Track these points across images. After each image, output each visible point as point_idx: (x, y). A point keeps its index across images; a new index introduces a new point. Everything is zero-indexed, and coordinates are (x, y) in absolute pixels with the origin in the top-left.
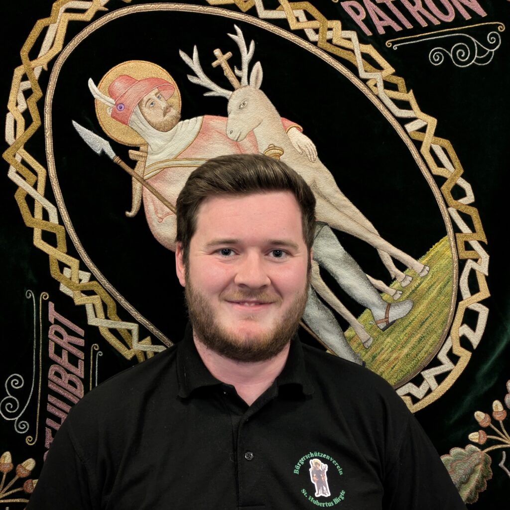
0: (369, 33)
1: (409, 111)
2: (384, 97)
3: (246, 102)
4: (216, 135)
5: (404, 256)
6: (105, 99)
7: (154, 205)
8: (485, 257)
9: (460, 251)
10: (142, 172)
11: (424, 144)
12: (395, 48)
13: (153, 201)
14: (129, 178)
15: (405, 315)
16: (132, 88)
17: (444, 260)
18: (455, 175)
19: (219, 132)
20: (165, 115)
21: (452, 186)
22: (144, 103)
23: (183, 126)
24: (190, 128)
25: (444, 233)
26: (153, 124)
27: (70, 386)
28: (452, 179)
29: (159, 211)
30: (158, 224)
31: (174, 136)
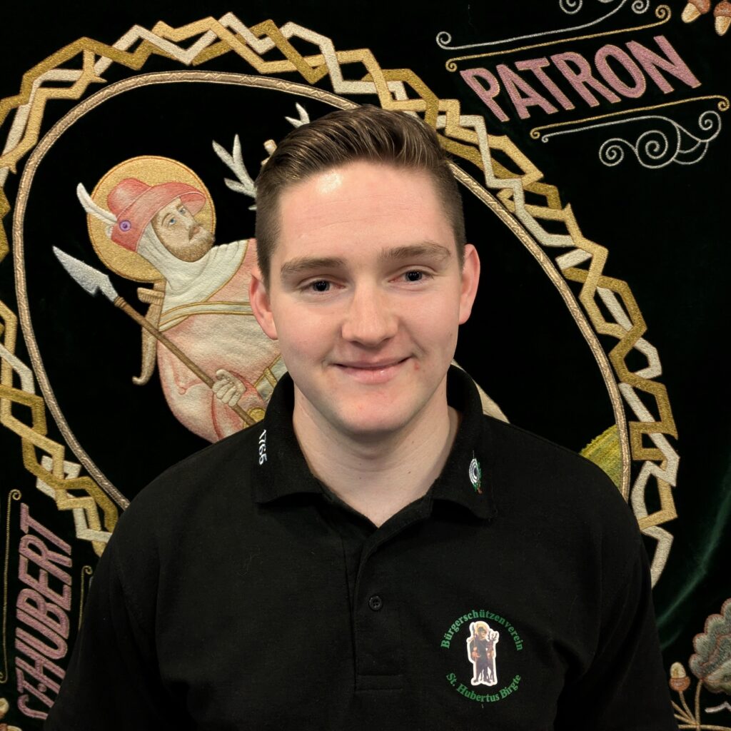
0: (503, 117)
1: (563, 237)
2: (525, 216)
6: (102, 214)
7: (174, 368)
8: (672, 459)
9: (634, 449)
10: (157, 321)
11: (584, 287)
12: (545, 139)
13: (172, 363)
14: (137, 328)
16: (142, 198)
17: (609, 461)
18: (632, 335)
20: (191, 237)
21: (626, 351)
22: (160, 220)
23: (219, 253)
24: (228, 256)
25: (611, 421)
26: (173, 250)
27: (50, 619)
28: (628, 340)
29: (181, 378)
30: (179, 397)
31: (204, 268)
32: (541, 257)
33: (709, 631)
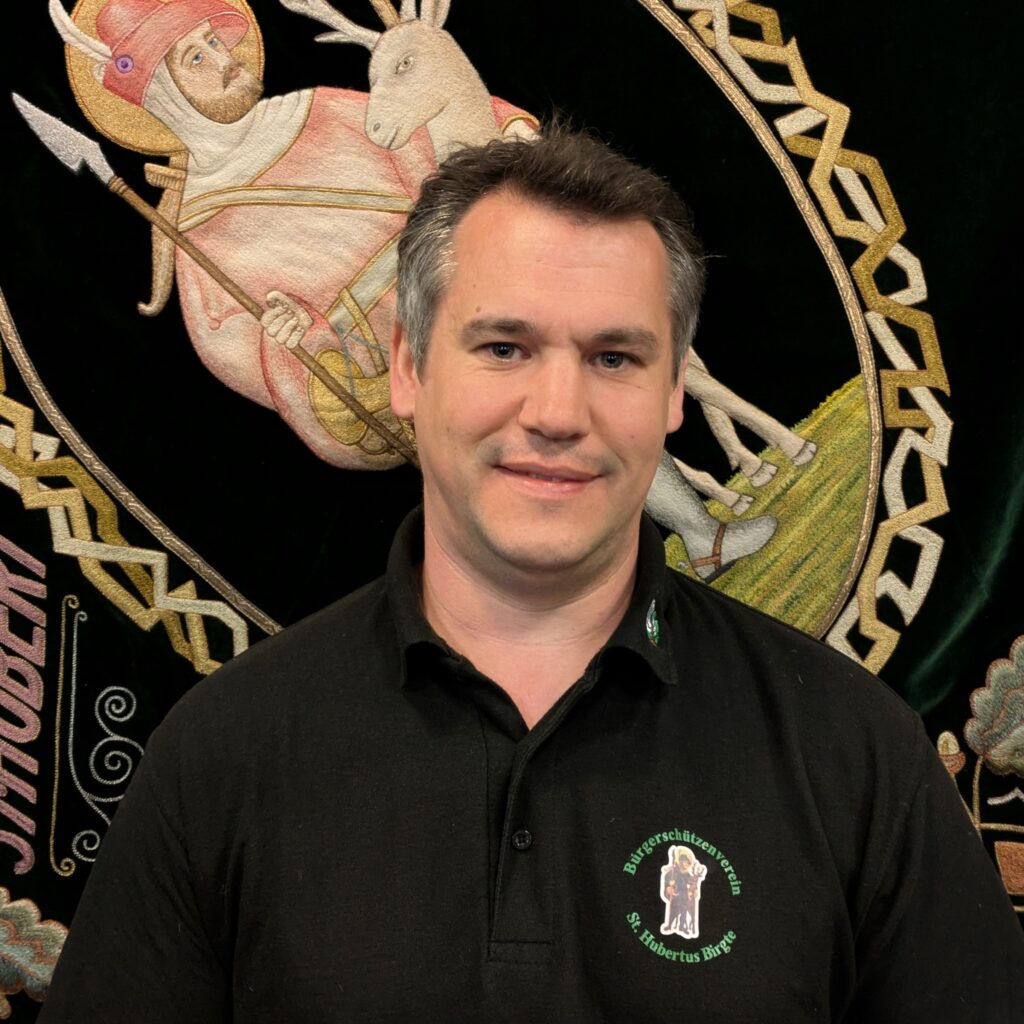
1: (786, 88)
2: (730, 54)
3: (411, 59)
4: (341, 134)
5: (761, 419)
6: (87, 46)
7: (201, 289)
8: (942, 425)
9: (887, 411)
10: (175, 215)
11: (817, 166)
13: (199, 282)
14: (144, 227)
15: (757, 548)
16: (150, 21)
17: (851, 429)
18: (885, 239)
19: (348, 127)
20: (226, 85)
21: (879, 260)
22: (178, 56)
23: (269, 110)
24: (282, 115)
25: (855, 369)
26: (199, 105)
27: (12, 681)
28: (878, 246)
29: (213, 304)
30: (211, 334)
31: (247, 133)
32: (753, 118)
33: (993, 684)
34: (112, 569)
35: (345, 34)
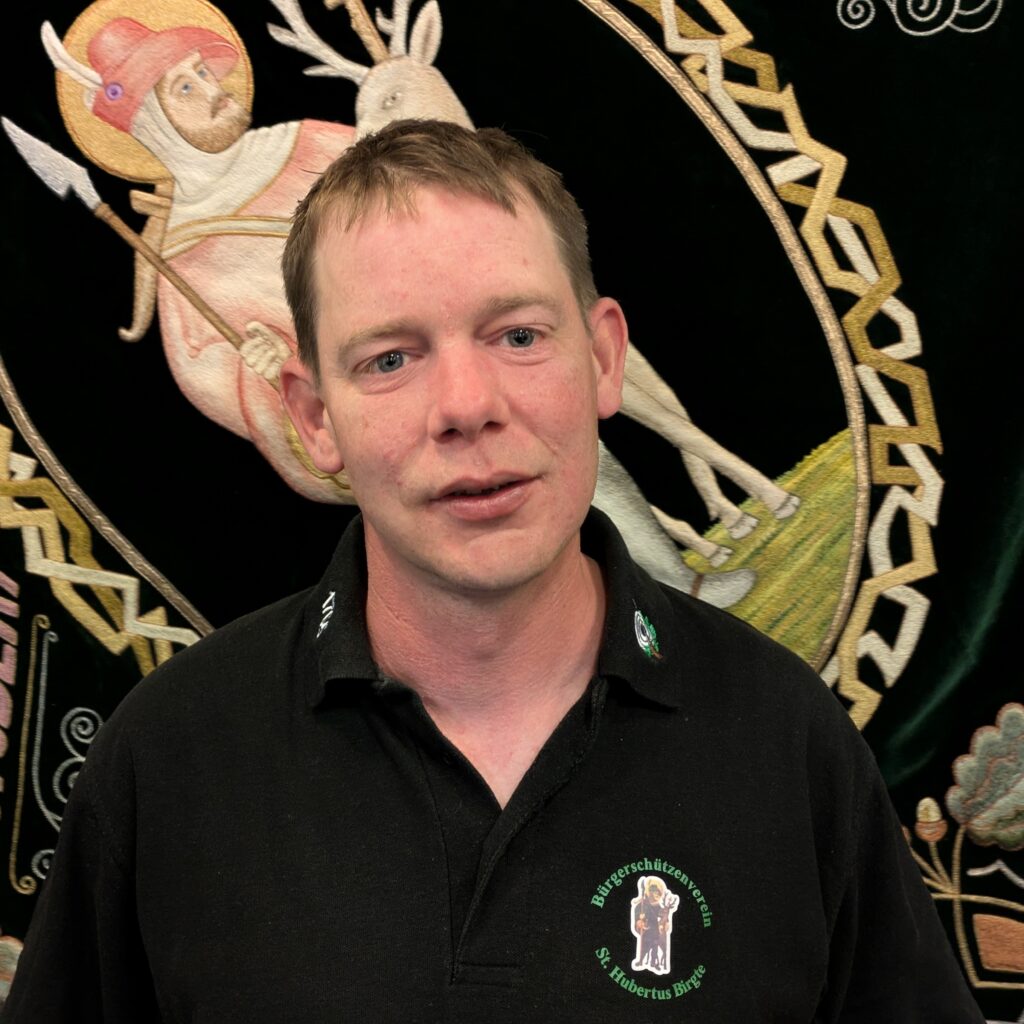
1: (780, 135)
2: (723, 99)
3: (399, 94)
5: (743, 470)
6: (79, 72)
7: (182, 317)
8: (932, 484)
9: (875, 467)
10: (159, 242)
11: (809, 214)
13: (180, 310)
14: (127, 254)
16: (141, 50)
17: (836, 484)
18: (879, 291)
20: (214, 114)
21: (871, 312)
22: (167, 86)
23: (256, 141)
24: (269, 146)
25: (842, 423)
26: (186, 134)
28: (872, 299)
29: (193, 332)
30: (189, 362)
31: (233, 163)
32: (745, 165)
33: (978, 751)
34: (83, 591)
35: (333, 68)
